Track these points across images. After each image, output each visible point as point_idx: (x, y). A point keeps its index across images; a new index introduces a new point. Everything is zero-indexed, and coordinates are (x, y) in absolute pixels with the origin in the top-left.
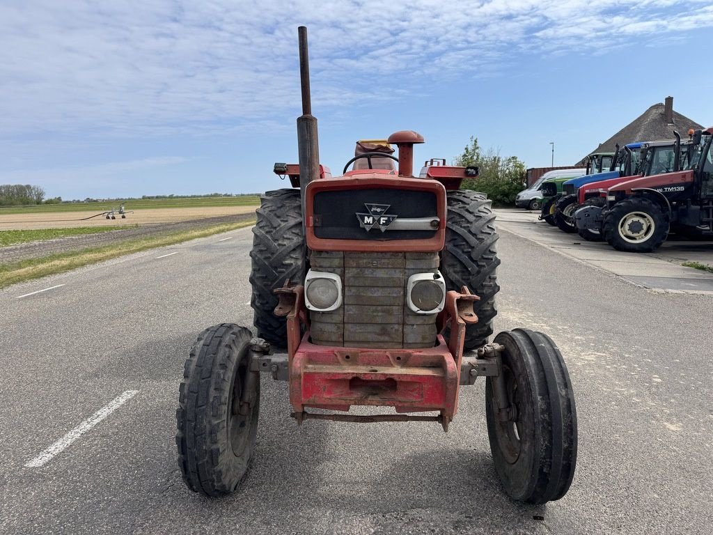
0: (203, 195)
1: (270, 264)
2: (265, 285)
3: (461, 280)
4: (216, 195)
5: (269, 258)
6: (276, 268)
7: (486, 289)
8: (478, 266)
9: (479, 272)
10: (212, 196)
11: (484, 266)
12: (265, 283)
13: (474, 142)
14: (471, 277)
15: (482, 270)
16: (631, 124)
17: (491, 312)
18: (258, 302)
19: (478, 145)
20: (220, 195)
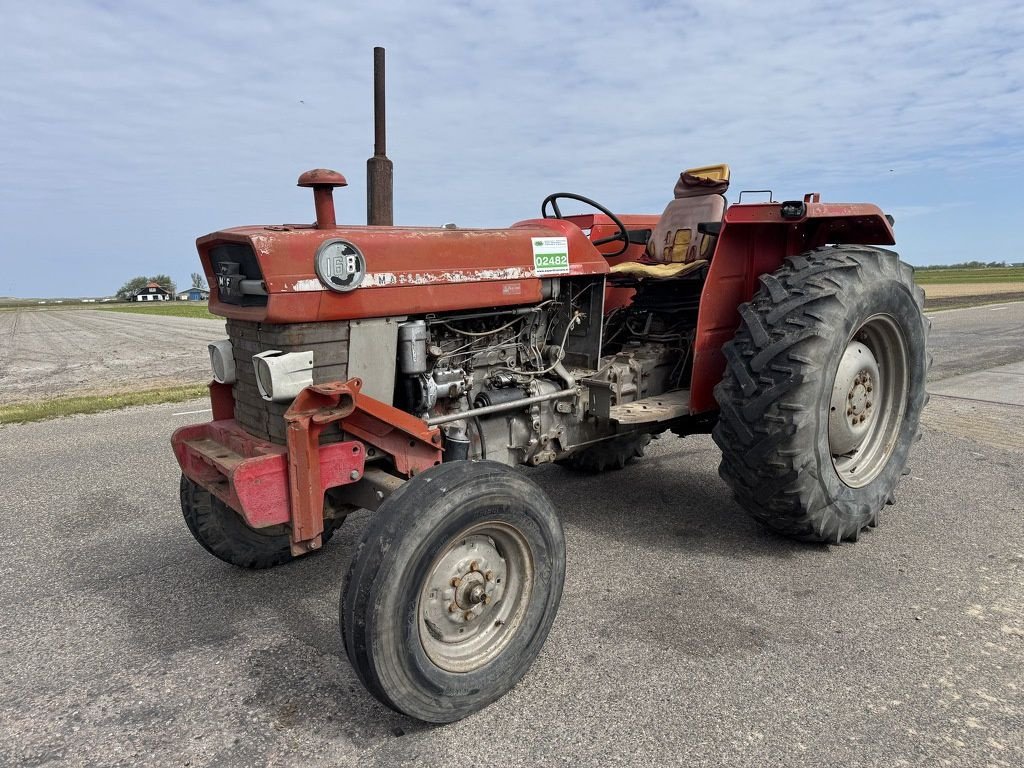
0: (949, 265)
3: (730, 404)
4: (974, 265)
7: (771, 425)
8: (760, 383)
9: (757, 393)
10: (966, 266)
11: (769, 384)
14: (744, 401)
15: (765, 391)
17: (787, 471)
20: (981, 265)
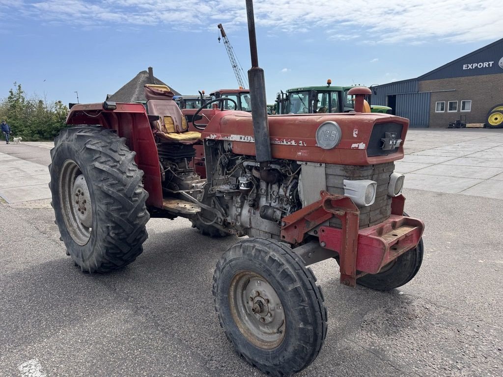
1: (125, 195)
2: (121, 216)
5: (123, 190)
6: (130, 198)
12: (121, 213)
13: (18, 88)
16: (130, 82)
18: (113, 233)
19: (22, 90)
